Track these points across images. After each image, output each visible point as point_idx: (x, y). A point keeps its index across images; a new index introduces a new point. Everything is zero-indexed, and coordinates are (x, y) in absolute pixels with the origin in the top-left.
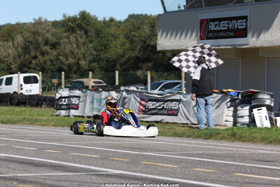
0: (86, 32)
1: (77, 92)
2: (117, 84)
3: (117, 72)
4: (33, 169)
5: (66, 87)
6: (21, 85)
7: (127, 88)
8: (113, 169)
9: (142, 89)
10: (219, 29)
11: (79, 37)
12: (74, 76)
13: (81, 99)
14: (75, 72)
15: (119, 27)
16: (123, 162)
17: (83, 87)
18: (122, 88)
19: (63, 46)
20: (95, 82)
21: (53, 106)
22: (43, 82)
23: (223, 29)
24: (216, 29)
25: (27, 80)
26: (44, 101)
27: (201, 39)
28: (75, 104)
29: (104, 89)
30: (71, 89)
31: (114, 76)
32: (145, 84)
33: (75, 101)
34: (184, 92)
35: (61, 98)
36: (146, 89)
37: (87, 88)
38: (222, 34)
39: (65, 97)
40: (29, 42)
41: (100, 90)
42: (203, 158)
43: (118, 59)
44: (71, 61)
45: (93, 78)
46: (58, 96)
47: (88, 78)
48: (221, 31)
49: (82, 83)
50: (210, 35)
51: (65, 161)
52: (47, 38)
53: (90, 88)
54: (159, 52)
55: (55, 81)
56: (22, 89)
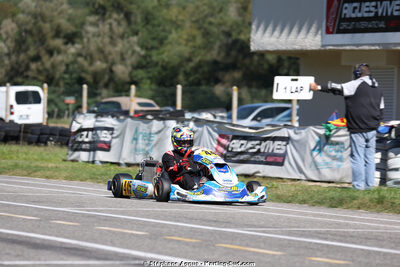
0: (128, 16)
1: (109, 121)
2: (179, 107)
3: (179, 87)
4: (32, 252)
5: (89, 112)
6: (12, 107)
7: (196, 115)
8: (171, 255)
9: (222, 117)
10: (359, 15)
11: (115, 24)
12: (104, 92)
13: (116, 133)
14: (106, 86)
15: (184, 8)
16: (187, 244)
17: (119, 112)
18: (188, 115)
19: (85, 40)
20: (140, 104)
21: (67, 144)
22: (50, 102)
23: (366, 15)
24: (353, 16)
25: (22, 98)
26: (51, 134)
27: (328, 32)
28: (104, 142)
29: (157, 115)
30: (100, 114)
31: (174, 95)
32: (228, 108)
33: (104, 136)
34: (296, 125)
35: (81, 130)
36: (230, 117)
37: (126, 113)
38: (364, 24)
39: (88, 130)
40: (26, 31)
41: (149, 117)
42: (326, 239)
43: (180, 65)
44: (99, 65)
45: (137, 96)
46: (75, 127)
47: (128, 95)
48: (363, 19)
49: (118, 105)
50: (344, 25)
51: (87, 241)
52: (59, 26)
53: (132, 114)
54: (254, 53)
55: (70, 100)
56: (12, 113)
